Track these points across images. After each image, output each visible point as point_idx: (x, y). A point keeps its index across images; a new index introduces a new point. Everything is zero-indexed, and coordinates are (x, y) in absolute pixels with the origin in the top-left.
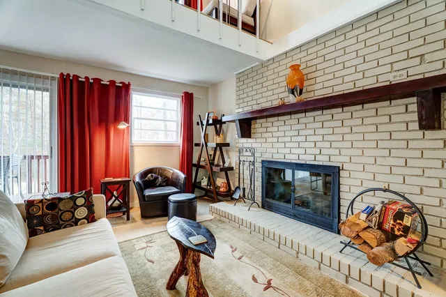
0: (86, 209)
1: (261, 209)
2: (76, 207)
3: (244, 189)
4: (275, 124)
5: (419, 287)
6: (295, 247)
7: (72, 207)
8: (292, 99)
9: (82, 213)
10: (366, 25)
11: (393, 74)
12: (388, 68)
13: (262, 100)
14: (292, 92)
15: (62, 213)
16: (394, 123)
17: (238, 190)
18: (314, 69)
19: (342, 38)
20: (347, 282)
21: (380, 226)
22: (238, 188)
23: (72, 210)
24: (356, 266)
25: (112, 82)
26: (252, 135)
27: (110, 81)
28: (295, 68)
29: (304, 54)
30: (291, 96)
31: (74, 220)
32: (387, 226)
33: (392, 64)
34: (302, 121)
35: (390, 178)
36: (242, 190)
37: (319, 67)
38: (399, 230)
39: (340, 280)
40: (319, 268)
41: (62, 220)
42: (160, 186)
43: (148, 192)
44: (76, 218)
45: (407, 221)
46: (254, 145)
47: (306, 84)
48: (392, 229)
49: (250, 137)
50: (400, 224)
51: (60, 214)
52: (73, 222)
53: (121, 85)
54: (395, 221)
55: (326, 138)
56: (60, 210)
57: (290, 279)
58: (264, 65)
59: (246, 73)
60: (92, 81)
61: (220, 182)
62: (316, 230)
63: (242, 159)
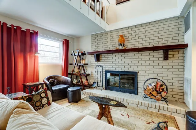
0: (46, 99)
1: (105, 90)
2: (42, 98)
3: (97, 83)
4: (111, 56)
5: (168, 105)
6: (128, 101)
7: (40, 99)
8: (121, 48)
9: (45, 101)
10: (146, 26)
11: (154, 43)
12: (153, 41)
13: (105, 47)
14: (121, 45)
15: (36, 103)
16: (154, 58)
17: (95, 83)
18: (128, 37)
19: (138, 28)
20: (147, 109)
21: (156, 90)
22: (95, 82)
23: (40, 100)
24: (150, 103)
25: (28, 30)
26: (100, 60)
27: (27, 29)
28: (122, 36)
29: (124, 31)
30: (120, 46)
31: (42, 105)
32: (158, 89)
33: (154, 39)
34: (123, 56)
35: (154, 75)
36: (96, 83)
37: (130, 37)
38: (161, 90)
39: (145, 109)
40: (137, 107)
41: (36, 106)
42: (57, 85)
43: (54, 88)
44: (42, 104)
45: (164, 87)
46: (101, 64)
47: (125, 42)
48: (159, 90)
49: (99, 61)
50: (162, 88)
51: (34, 103)
52: (41, 106)
53: (33, 32)
54: (160, 87)
55: (132, 62)
56: (34, 101)
57: (133, 112)
58: (106, 33)
59: (97, 35)
60: (15, 28)
61: (84, 81)
62: (130, 95)
63: (96, 70)
